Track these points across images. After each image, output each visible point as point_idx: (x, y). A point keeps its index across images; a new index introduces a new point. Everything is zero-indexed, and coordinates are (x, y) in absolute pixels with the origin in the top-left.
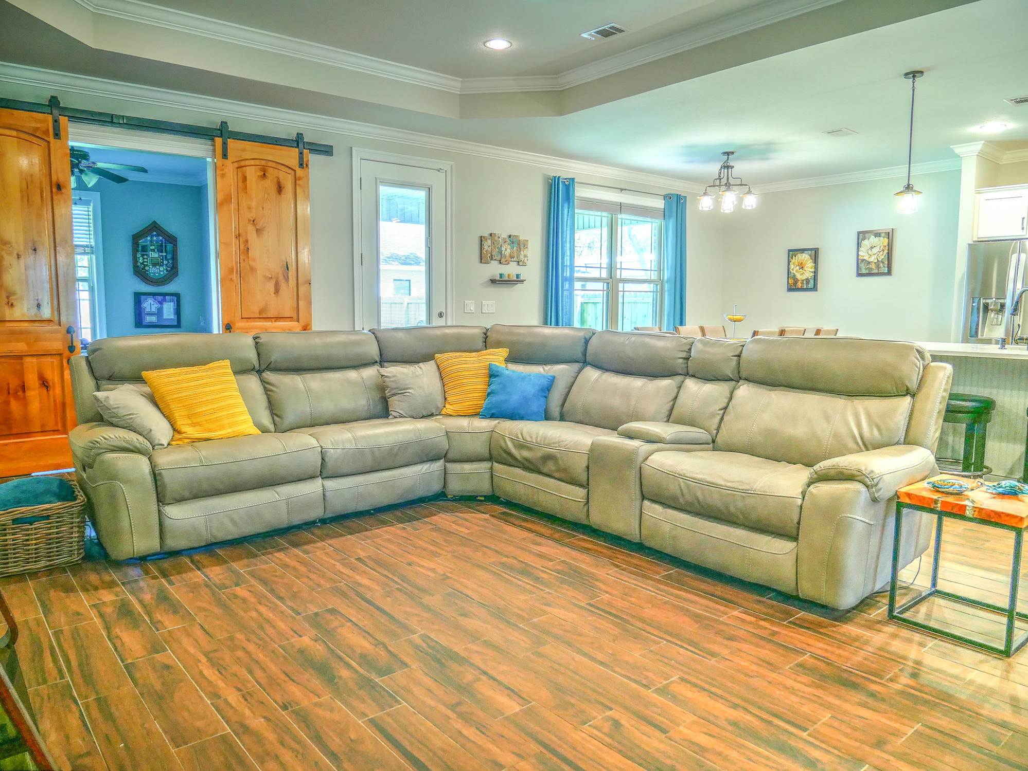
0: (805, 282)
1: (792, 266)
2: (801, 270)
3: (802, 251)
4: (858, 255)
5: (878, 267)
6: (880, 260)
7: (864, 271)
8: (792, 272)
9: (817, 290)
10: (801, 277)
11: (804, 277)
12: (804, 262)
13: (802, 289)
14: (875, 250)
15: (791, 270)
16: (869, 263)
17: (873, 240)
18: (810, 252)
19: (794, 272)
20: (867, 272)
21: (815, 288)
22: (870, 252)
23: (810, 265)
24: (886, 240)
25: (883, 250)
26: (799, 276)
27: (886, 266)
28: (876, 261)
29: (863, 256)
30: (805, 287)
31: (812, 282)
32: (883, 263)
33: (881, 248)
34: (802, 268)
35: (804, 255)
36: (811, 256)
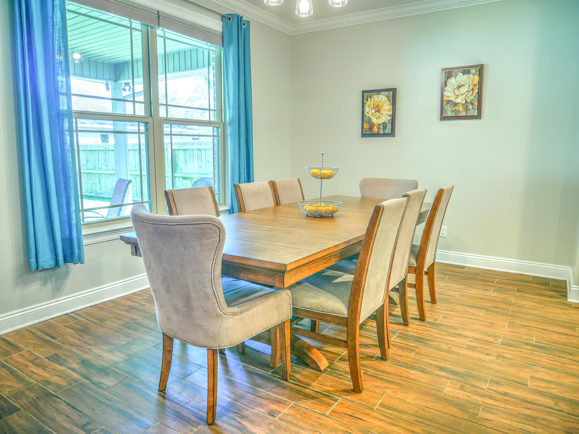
0: (381, 127)
1: (367, 109)
2: (377, 113)
3: (378, 92)
4: (442, 96)
5: (466, 109)
6: (469, 101)
7: (450, 114)
8: (367, 115)
9: (394, 136)
10: (378, 121)
11: (380, 121)
12: (380, 104)
13: (378, 135)
14: (463, 90)
15: (366, 113)
16: (456, 104)
17: (461, 78)
18: (387, 93)
19: (370, 115)
20: (454, 115)
21: (392, 134)
22: (457, 92)
23: (387, 107)
24: (477, 78)
25: (473, 90)
26: (375, 120)
27: (476, 108)
28: (464, 102)
29: (449, 97)
30: (382, 132)
31: (389, 126)
32: (472, 104)
33: (471, 87)
34: (379, 111)
35: (380, 96)
36: (388, 97)
